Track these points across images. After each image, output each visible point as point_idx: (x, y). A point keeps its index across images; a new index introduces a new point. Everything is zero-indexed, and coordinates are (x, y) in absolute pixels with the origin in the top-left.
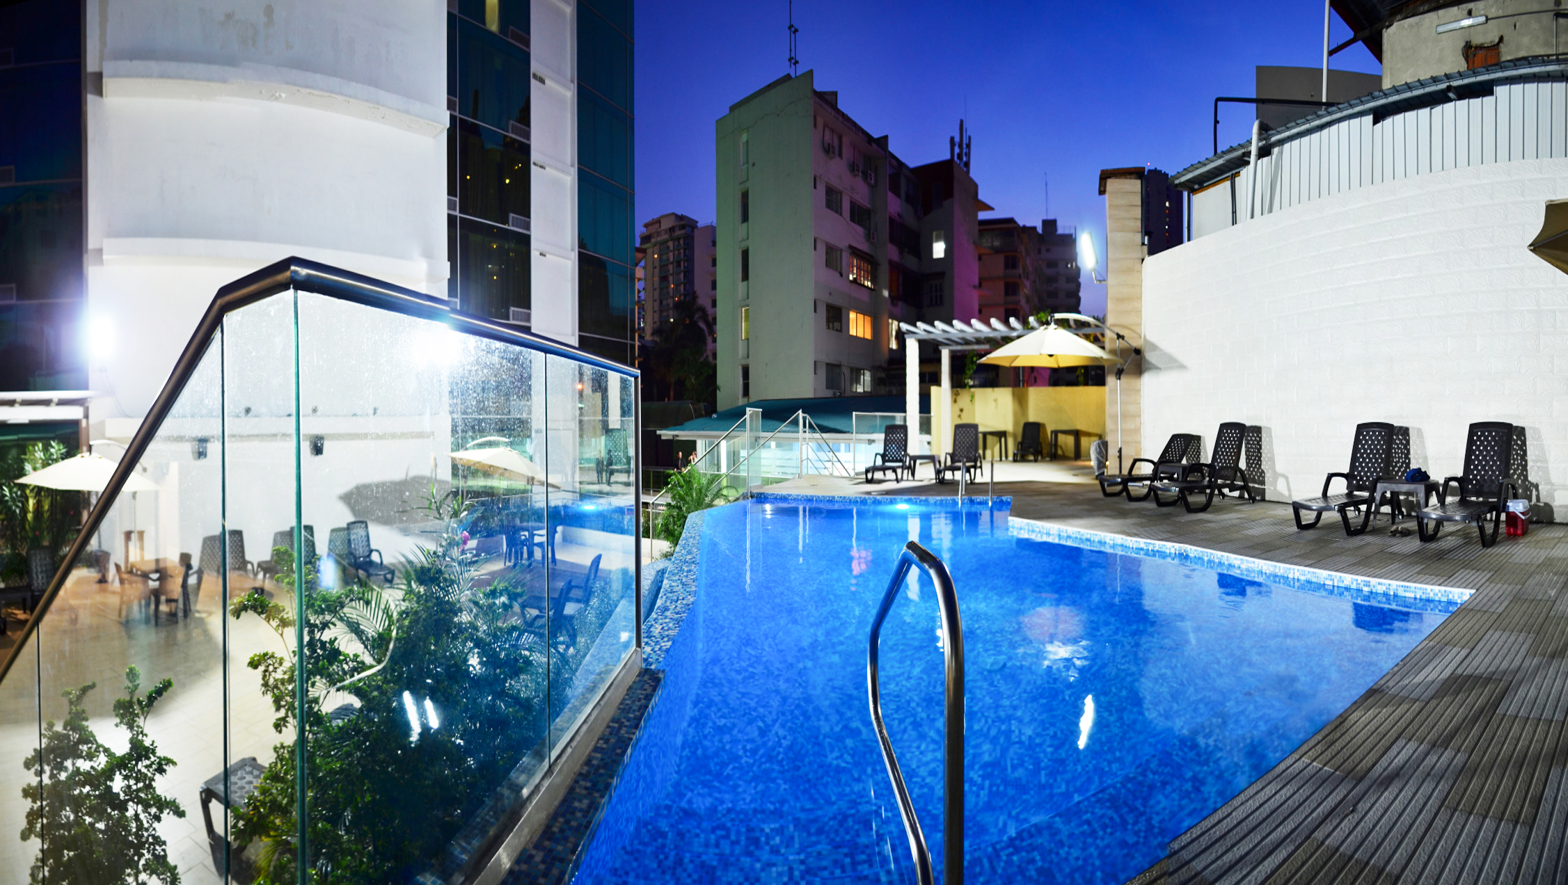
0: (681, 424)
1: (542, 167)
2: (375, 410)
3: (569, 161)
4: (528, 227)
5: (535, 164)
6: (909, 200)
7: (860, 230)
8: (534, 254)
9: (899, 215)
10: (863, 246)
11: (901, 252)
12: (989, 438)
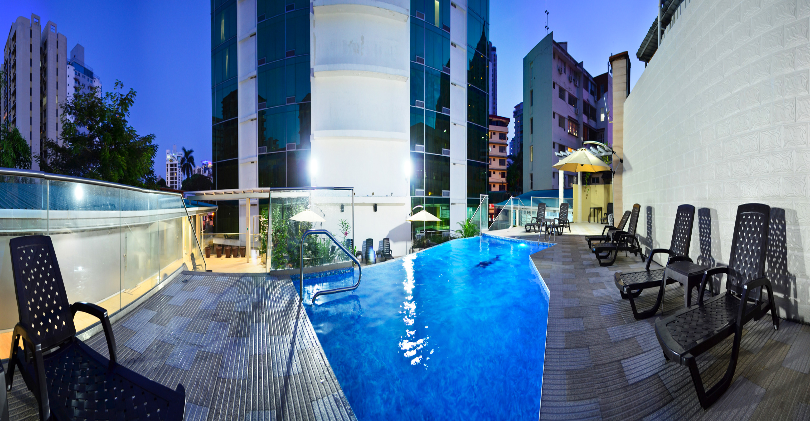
0: (502, 201)
1: (455, 85)
2: (392, 194)
3: (465, 82)
4: (449, 112)
5: (452, 84)
6: (592, 93)
7: (573, 108)
8: (451, 125)
9: (588, 100)
10: (574, 116)
11: (588, 119)
12: (596, 211)
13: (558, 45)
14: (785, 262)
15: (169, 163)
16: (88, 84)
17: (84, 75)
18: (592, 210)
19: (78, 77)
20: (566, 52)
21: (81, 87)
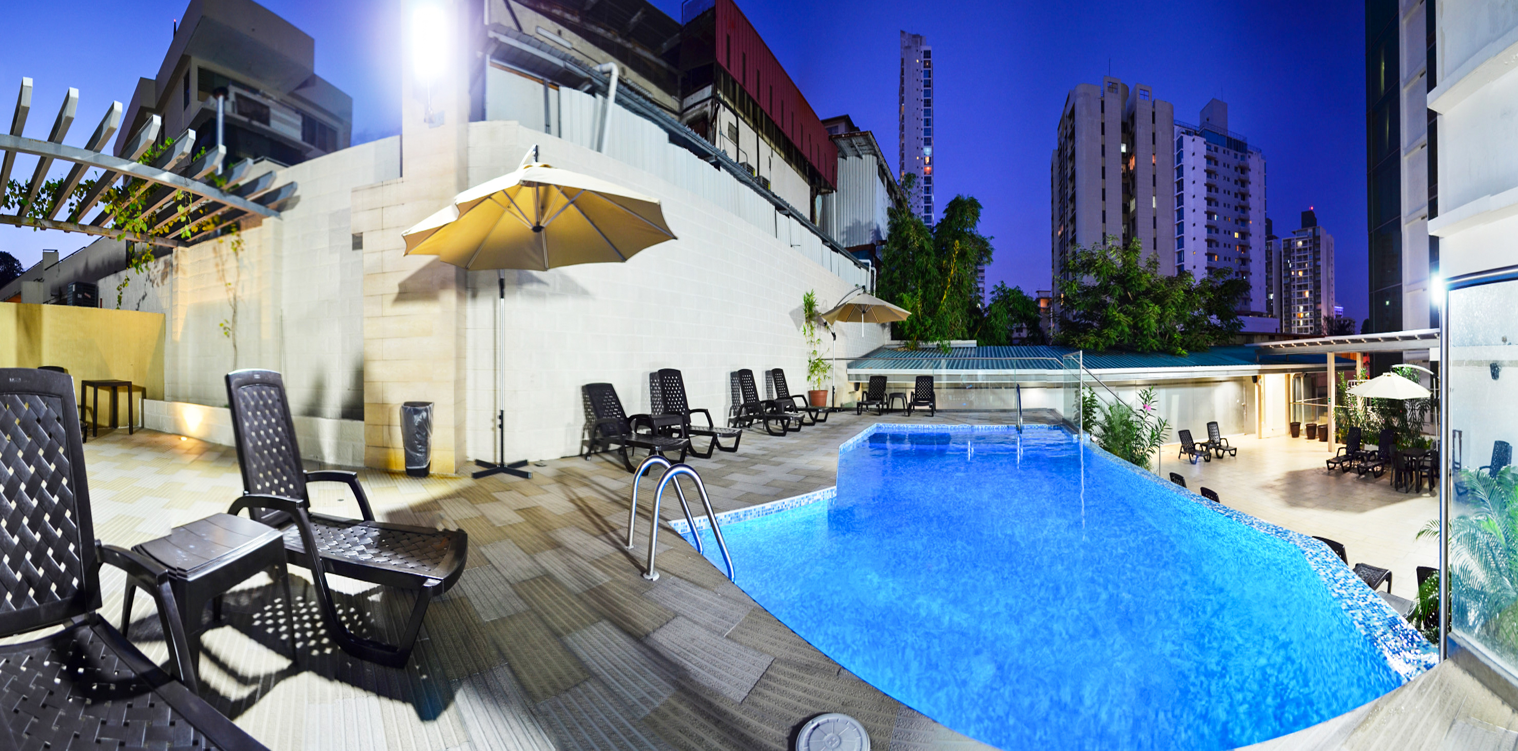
16: (1235, 163)
17: (1227, 149)
19: (1214, 154)
21: (1220, 169)
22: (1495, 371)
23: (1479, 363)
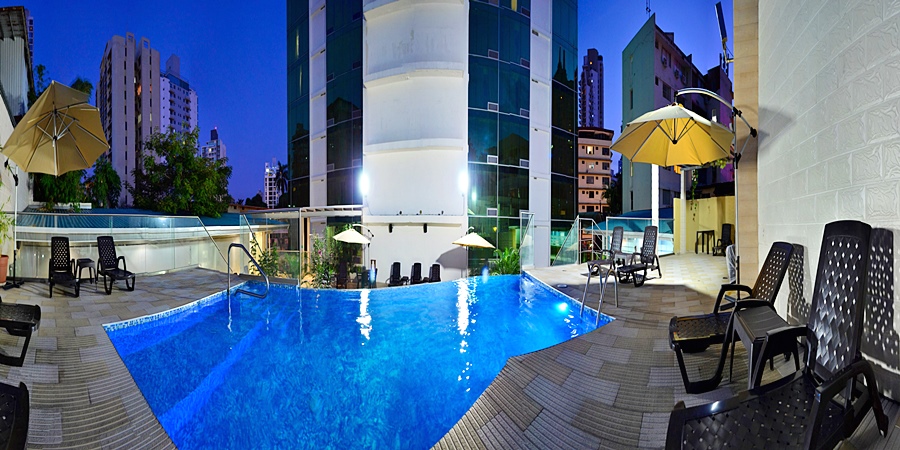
1: (536, 81)
3: (549, 78)
4: (528, 115)
5: (532, 80)
8: (531, 130)
12: (706, 235)
13: (666, 34)
14: (890, 314)
15: (267, 177)
16: (183, 96)
17: (180, 87)
18: (700, 234)
19: (173, 90)
20: (672, 42)
21: (176, 100)
22: (391, 227)
23: (383, 224)
